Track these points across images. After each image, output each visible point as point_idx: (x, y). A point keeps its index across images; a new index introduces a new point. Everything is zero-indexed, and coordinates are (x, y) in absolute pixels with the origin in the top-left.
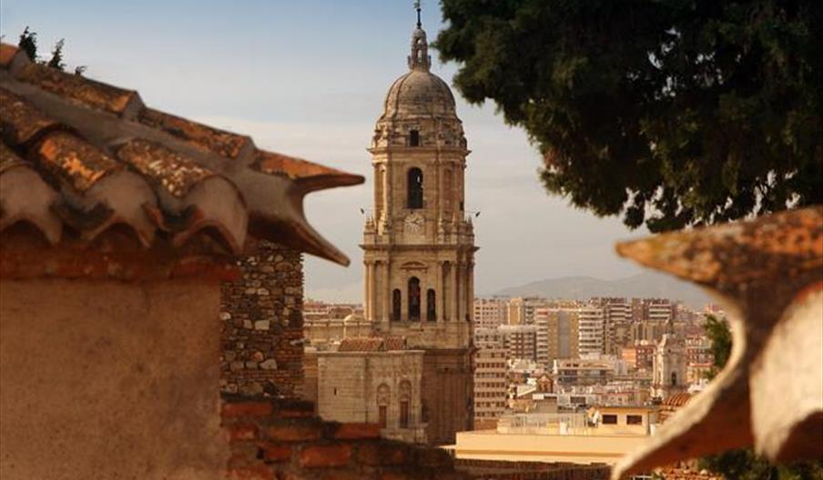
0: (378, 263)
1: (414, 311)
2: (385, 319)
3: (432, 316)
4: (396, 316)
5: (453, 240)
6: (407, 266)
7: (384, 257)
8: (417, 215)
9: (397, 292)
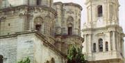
0: (87, 35)
1: (101, 49)
2: (90, 52)
3: (107, 49)
4: (94, 51)
5: (113, 23)
6: (98, 35)
7: (90, 33)
8: (101, 19)
9: (95, 44)
